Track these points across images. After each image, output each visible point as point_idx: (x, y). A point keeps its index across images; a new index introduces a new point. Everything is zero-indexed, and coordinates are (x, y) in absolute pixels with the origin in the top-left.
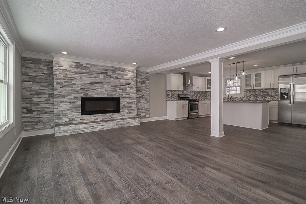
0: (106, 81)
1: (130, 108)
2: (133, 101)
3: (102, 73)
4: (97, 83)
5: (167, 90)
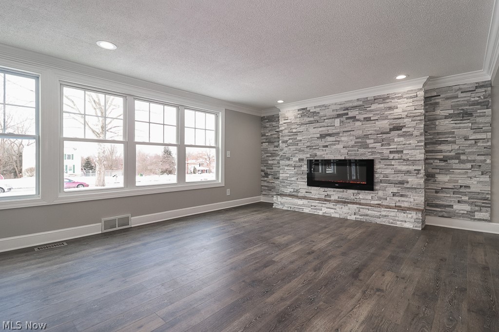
0: (345, 129)
1: (403, 184)
2: (411, 168)
3: (339, 116)
4: (330, 135)
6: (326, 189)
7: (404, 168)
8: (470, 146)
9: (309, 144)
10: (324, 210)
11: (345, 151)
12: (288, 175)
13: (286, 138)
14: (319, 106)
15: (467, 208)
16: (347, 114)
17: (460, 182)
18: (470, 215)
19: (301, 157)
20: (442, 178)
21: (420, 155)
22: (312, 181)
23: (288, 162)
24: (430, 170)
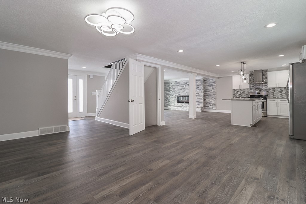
0: (187, 88)
1: (199, 101)
2: (200, 98)
3: (185, 84)
4: (183, 89)
5: (234, 89)
6: (182, 104)
7: (199, 98)
8: (212, 92)
9: (178, 91)
10: (181, 109)
11: (187, 93)
12: (172, 100)
13: (172, 90)
14: (180, 81)
15: (212, 107)
16: (187, 84)
17: (211, 101)
18: (212, 108)
19: (176, 95)
20: (207, 100)
21: (202, 95)
22: (179, 102)
23: (172, 96)
24: (205, 98)
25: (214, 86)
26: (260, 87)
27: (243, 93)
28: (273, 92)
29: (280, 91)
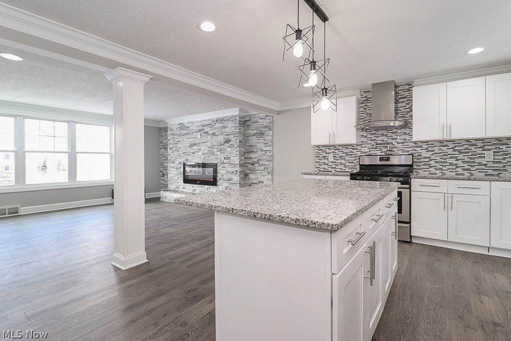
0: (203, 141)
1: (230, 180)
2: (234, 170)
3: (200, 130)
4: (195, 144)
5: (318, 146)
6: (194, 185)
7: (231, 170)
8: (264, 155)
9: (184, 151)
11: (203, 157)
12: (173, 175)
13: (172, 146)
14: (190, 123)
16: (203, 130)
17: (260, 179)
19: (180, 161)
20: (252, 176)
21: (236, 160)
22: (187, 180)
23: (173, 165)
24: (246, 171)
25: (267, 138)
26: (390, 141)
27: (341, 157)
28: (428, 154)
29: (450, 151)
